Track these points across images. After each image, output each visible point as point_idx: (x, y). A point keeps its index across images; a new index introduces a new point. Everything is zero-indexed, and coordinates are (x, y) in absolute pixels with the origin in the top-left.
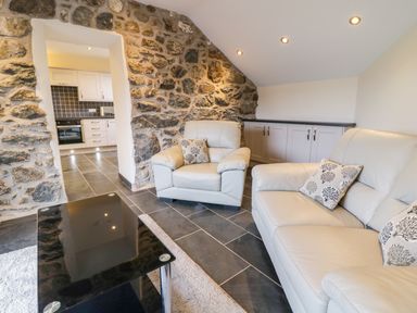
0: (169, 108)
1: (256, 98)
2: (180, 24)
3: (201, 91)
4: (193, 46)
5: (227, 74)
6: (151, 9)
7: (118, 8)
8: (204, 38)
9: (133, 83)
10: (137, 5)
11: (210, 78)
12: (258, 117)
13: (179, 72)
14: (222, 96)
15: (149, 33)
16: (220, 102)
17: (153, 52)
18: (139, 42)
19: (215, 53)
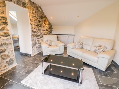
0: (38, 32)
1: (52, 29)
2: (39, 9)
3: (43, 27)
4: (42, 15)
5: (47, 23)
6: (33, 3)
7: (27, 2)
8: (43, 13)
9: (31, 25)
10: (31, 1)
11: (45, 23)
12: (53, 33)
13: (39, 22)
14: (47, 28)
15: (33, 10)
16: (47, 30)
17: (34, 16)
18: (31, 12)
19: (45, 17)
